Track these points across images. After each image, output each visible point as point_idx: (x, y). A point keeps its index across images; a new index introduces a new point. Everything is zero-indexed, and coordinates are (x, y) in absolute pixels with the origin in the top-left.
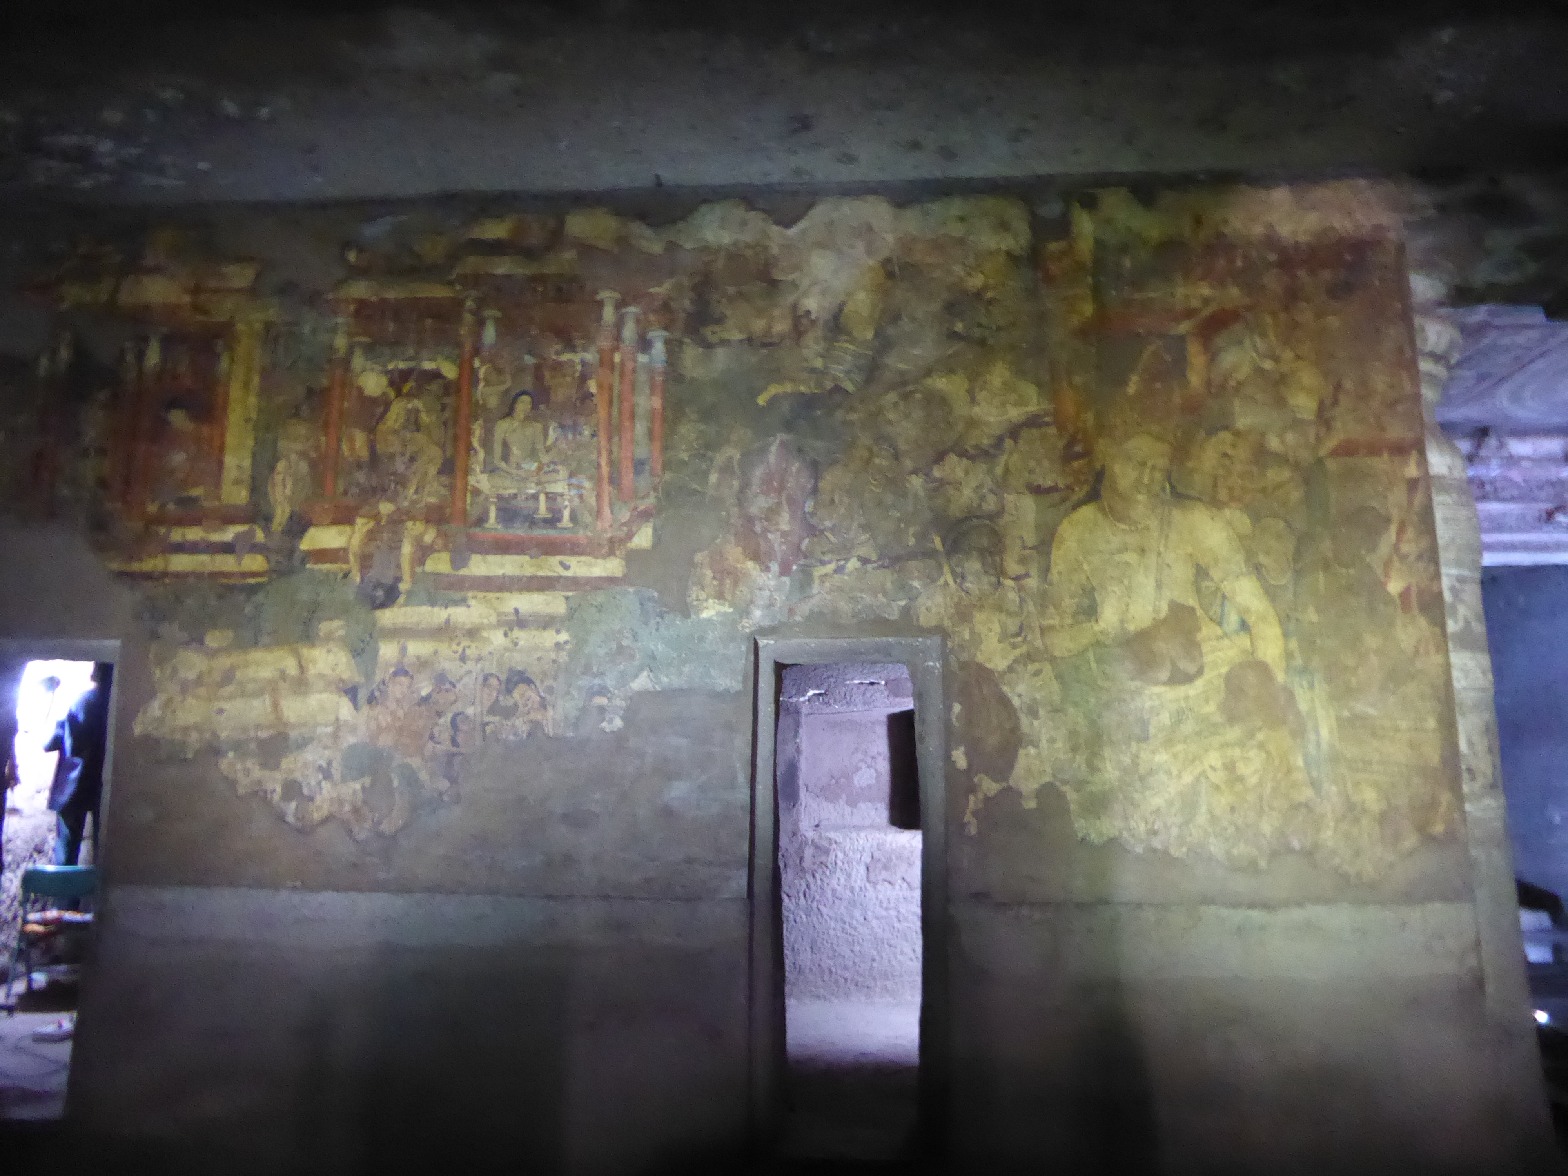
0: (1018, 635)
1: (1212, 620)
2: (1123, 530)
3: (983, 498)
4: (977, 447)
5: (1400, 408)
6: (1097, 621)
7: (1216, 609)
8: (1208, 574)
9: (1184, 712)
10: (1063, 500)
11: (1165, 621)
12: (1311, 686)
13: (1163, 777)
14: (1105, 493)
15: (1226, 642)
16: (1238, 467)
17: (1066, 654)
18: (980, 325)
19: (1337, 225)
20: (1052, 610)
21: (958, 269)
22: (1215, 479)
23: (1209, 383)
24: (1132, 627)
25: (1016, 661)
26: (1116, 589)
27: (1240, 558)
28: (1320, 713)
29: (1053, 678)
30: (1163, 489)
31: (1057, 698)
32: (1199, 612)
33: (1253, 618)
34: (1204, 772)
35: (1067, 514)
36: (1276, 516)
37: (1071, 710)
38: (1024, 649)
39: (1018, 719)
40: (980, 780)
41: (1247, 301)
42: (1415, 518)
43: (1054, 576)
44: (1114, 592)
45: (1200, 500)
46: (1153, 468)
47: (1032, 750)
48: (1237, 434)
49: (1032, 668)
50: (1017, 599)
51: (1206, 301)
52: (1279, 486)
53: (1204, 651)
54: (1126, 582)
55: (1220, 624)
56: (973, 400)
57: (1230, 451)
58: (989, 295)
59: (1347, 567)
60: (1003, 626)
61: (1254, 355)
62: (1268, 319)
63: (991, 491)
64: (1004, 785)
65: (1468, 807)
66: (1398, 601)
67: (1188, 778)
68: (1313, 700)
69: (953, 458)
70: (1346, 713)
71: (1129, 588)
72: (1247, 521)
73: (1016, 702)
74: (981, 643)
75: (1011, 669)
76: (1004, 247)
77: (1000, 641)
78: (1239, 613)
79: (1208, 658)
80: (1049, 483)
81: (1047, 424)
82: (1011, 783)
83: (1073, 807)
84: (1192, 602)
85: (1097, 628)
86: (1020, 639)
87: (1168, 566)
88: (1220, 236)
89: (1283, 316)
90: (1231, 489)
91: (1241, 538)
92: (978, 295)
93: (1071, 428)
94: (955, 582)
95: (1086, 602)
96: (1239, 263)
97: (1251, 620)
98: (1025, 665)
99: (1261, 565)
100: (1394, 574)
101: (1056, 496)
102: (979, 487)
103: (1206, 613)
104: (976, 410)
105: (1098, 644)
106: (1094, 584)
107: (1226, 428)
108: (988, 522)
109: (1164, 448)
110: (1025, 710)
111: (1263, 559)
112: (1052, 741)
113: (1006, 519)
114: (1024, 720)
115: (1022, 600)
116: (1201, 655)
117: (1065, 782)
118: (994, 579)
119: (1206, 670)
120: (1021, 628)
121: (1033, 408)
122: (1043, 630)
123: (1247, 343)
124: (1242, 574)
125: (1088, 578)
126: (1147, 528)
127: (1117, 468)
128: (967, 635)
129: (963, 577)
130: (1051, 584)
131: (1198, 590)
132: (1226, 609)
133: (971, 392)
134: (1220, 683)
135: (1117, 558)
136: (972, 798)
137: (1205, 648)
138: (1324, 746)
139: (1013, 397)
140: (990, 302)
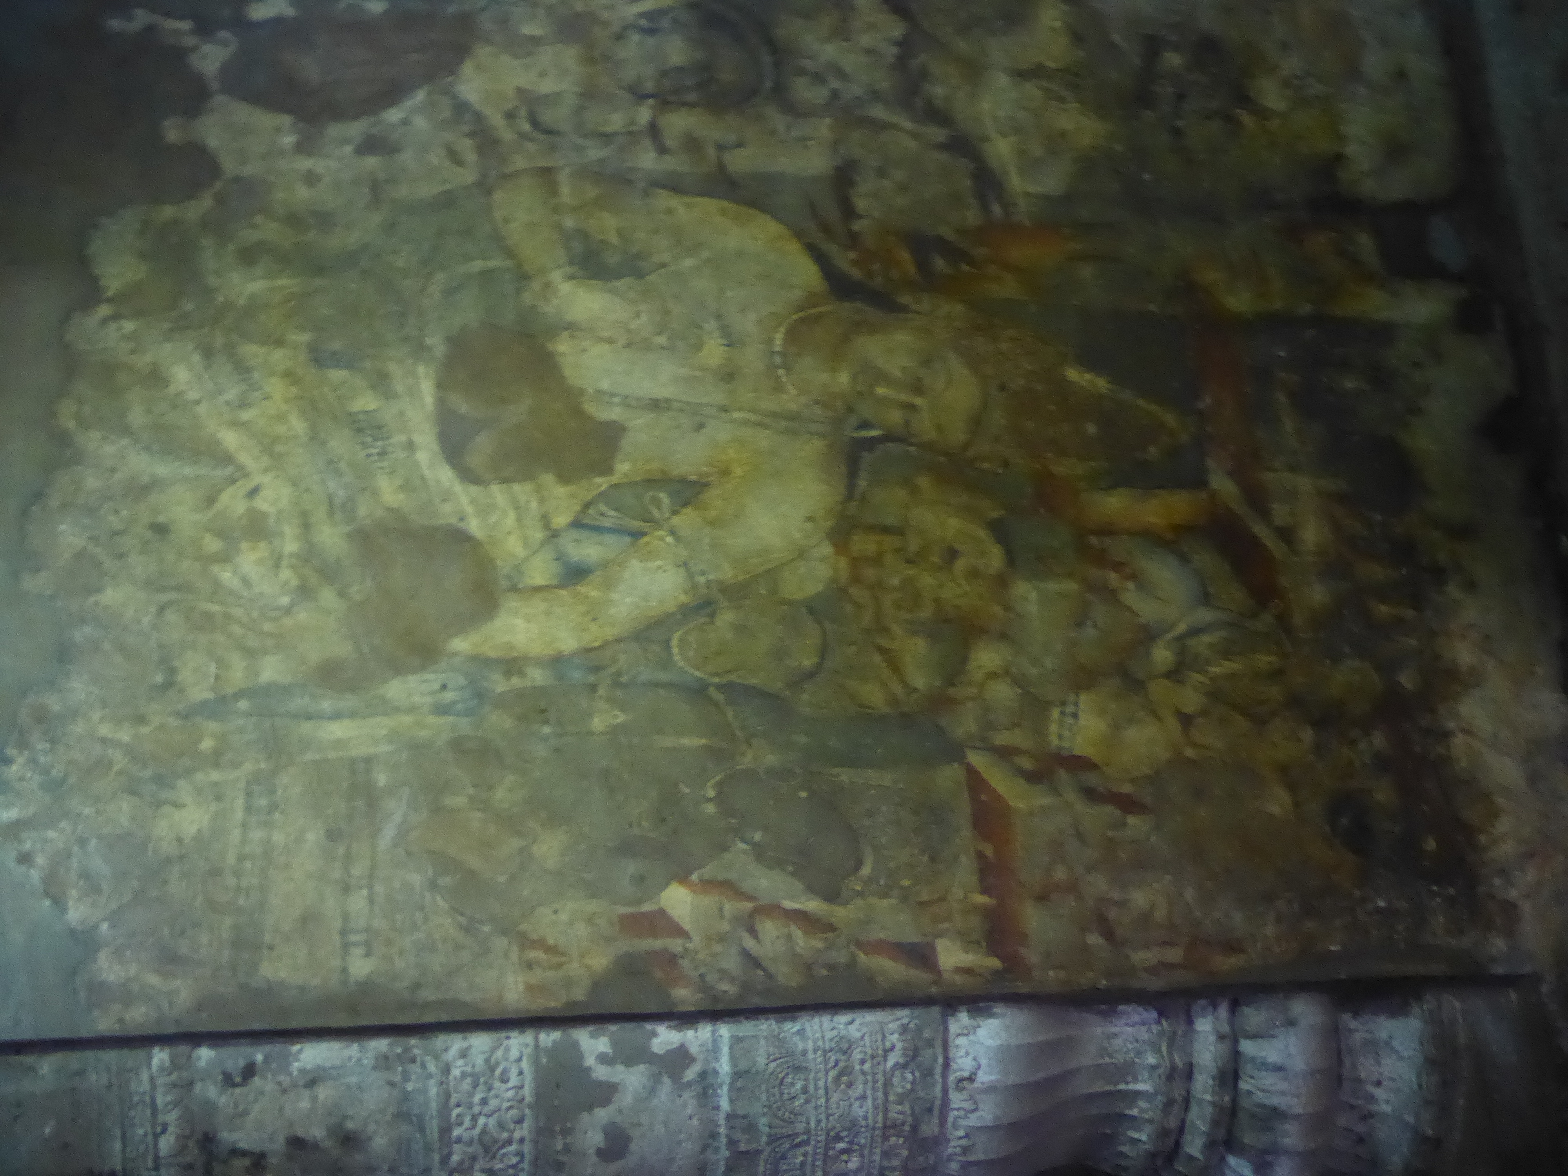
0: (535, 123)
1: (587, 506)
2: (770, 341)
3: (818, 78)
4: (924, 74)
5: (1094, 939)
6: (572, 277)
7: (611, 518)
8: (686, 504)
9: (376, 439)
10: (825, 228)
11: (578, 413)
12: (442, 710)
13: (232, 394)
14: (847, 309)
15: (539, 535)
16: (927, 580)
17: (498, 215)
18: (1181, 97)
19: (1503, 825)
20: (592, 192)
21: (1291, 64)
22: (899, 531)
23: (1108, 531)
24: (563, 346)
25: (479, 117)
26: (644, 318)
27: (727, 573)
28: (382, 725)
29: (447, 187)
30: (865, 425)
31: (402, 192)
32: (602, 483)
33: (594, 594)
34: (246, 475)
35: (799, 235)
36: (823, 652)
37: (376, 219)
38: (507, 135)
39: (356, 117)
40: (225, 44)
41: (1298, 619)
42: (840, 957)
43: (665, 200)
44: (638, 315)
45: (850, 494)
46: (911, 408)
47: (289, 140)
48: (1002, 582)
49: (467, 147)
50: (609, 129)
51: (1287, 535)
52: (894, 665)
53: (516, 488)
54: (662, 340)
55: (577, 524)
56: (1021, 75)
57: (960, 565)
58: (1247, 119)
59: (720, 799)
60: (552, 99)
61: (1182, 628)
62: (1265, 660)
63: (835, 95)
64: (215, 86)
65: (160, 1056)
66: (646, 907)
67: (230, 439)
68: (412, 709)
69: (897, 29)
70: (382, 779)
71: (646, 346)
72: (812, 588)
73: (393, 115)
74: (516, 56)
75: (461, 108)
76: (1352, 149)
77: (519, 91)
78: (605, 565)
79: (497, 493)
80: (861, 204)
81: (985, 208)
82: (219, 99)
83: (168, 212)
84: (623, 468)
85: (556, 276)
86: (526, 127)
87: (700, 427)
88: (1439, 574)
89: (1274, 692)
90: (877, 560)
91: (772, 574)
92: (1244, 99)
93: (980, 252)
94: (642, 15)
95: (613, 259)
96: (1383, 610)
97: (590, 590)
98: (471, 135)
99: (712, 615)
100: (709, 901)
101: (831, 212)
102: (841, 74)
103: (602, 496)
104: (1003, 80)
105: (523, 277)
106: (652, 278)
107: (1011, 559)
108: (768, 84)
109: (957, 435)
110: (375, 131)
111: (726, 617)
112: (311, 179)
113: (778, 120)
114: (356, 129)
115: (606, 138)
116: (506, 481)
117: (220, 200)
118: (649, 86)
119: (474, 489)
120: (549, 132)
121: (1016, 183)
122: (546, 175)
123: (1205, 615)
124: (690, 575)
125: (663, 265)
126: (778, 388)
127: (902, 337)
128: (529, 29)
129: (651, 31)
130: (646, 194)
131: (651, 482)
132: (610, 539)
133: (1036, 73)
134: (446, 514)
135: (711, 325)
136: (185, 25)
137: (522, 490)
138: (306, 728)
139: (1037, 150)
140: (1229, 118)
